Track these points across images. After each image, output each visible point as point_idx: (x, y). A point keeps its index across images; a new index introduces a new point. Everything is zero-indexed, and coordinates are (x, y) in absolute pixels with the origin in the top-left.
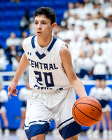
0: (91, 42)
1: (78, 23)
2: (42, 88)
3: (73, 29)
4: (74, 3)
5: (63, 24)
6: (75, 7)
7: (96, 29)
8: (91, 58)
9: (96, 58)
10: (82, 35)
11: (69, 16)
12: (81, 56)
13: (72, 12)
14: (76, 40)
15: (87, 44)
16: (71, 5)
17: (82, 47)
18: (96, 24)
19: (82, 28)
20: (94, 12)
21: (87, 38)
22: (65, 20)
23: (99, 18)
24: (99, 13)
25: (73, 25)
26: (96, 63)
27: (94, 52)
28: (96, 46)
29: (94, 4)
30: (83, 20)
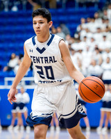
0: (100, 52)
1: (89, 35)
2: (44, 82)
3: (85, 41)
4: (86, 18)
5: (76, 36)
6: (86, 22)
7: (105, 40)
8: (100, 65)
9: (105, 65)
10: (93, 46)
11: (82, 29)
12: (92, 64)
13: (84, 26)
14: (88, 50)
15: (97, 53)
16: (83, 20)
17: (92, 56)
18: (105, 37)
19: (93, 40)
20: (103, 26)
21: (97, 49)
22: (78, 33)
23: (107, 31)
24: (107, 27)
25: (85, 37)
26: (105, 70)
27: (102, 61)
28: (105, 56)
29: (103, 19)
30: (94, 33)
